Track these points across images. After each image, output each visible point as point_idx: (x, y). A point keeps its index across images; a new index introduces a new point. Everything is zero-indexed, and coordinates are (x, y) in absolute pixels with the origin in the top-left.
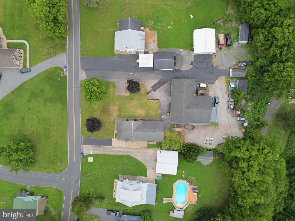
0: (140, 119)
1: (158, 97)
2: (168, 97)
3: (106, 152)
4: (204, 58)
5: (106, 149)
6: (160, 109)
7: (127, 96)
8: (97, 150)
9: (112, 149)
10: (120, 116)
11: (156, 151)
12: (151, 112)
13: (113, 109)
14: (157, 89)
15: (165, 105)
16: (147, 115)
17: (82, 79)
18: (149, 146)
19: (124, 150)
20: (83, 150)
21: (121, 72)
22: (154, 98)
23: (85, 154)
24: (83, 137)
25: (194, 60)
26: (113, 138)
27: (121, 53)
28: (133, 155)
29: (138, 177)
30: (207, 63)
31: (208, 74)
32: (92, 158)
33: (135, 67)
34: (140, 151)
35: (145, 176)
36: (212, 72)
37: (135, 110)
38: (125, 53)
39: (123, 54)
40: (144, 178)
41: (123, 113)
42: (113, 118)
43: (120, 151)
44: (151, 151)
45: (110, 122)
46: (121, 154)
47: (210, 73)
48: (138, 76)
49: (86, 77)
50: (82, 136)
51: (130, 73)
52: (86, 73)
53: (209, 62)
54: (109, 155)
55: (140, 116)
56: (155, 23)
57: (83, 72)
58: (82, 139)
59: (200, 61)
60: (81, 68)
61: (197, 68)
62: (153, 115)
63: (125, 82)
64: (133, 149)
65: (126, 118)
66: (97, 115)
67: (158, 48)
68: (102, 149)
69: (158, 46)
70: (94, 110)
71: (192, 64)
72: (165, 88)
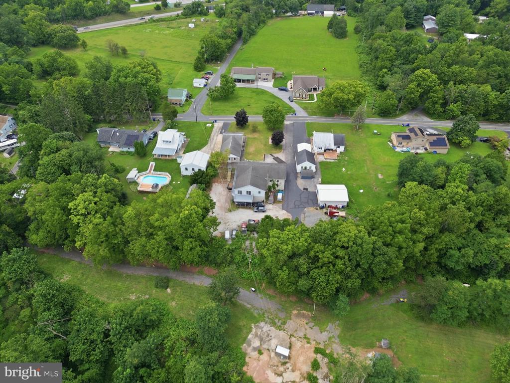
25: (309, 192)
30: (308, 203)
31: (294, 204)
36: (297, 207)
47: (295, 206)
53: (309, 204)
59: (309, 196)
61: (301, 194)
71: (304, 189)
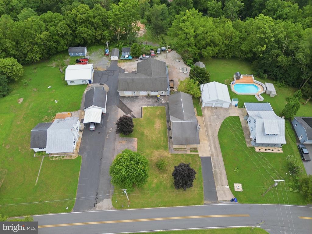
0: (167, 124)
1: (139, 108)
2: (139, 99)
3: (220, 164)
4: (97, 76)
5: (216, 164)
6: (153, 105)
7: (138, 140)
8: (220, 177)
9: (215, 156)
10: (166, 148)
11: (205, 108)
12: (158, 113)
13: (157, 156)
14: (129, 109)
15: (149, 101)
16: (162, 117)
17: (111, 206)
18: (200, 114)
19: (212, 141)
20: (226, 201)
21: (105, 149)
22: (141, 112)
23: (232, 197)
24: (206, 202)
25: (99, 83)
26: (198, 155)
27: (78, 150)
28: (216, 132)
29: (243, 125)
31: (114, 73)
32: (236, 185)
33: (99, 133)
34: (209, 124)
35: (239, 118)
36: (112, 71)
37: (156, 130)
38: (79, 145)
39: (79, 148)
40: (242, 119)
41: (162, 143)
42: (170, 156)
43: (215, 147)
44: (206, 113)
45: (176, 160)
46: (218, 145)
48: (111, 129)
49: (108, 199)
50: (205, 204)
51: (107, 137)
52: (102, 200)
53: (102, 73)
54: (224, 160)
55: (163, 125)
56: (46, 115)
57: (99, 204)
58: (208, 202)
60: (93, 209)
61: (107, 81)
62: (161, 111)
63: (119, 143)
64: (208, 131)
65: (168, 139)
66: (167, 178)
67: (79, 110)
68: (217, 170)
69: (76, 110)
70: (161, 183)
71: (103, 84)
72: (129, 101)
